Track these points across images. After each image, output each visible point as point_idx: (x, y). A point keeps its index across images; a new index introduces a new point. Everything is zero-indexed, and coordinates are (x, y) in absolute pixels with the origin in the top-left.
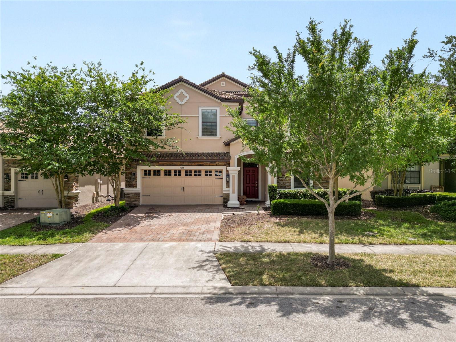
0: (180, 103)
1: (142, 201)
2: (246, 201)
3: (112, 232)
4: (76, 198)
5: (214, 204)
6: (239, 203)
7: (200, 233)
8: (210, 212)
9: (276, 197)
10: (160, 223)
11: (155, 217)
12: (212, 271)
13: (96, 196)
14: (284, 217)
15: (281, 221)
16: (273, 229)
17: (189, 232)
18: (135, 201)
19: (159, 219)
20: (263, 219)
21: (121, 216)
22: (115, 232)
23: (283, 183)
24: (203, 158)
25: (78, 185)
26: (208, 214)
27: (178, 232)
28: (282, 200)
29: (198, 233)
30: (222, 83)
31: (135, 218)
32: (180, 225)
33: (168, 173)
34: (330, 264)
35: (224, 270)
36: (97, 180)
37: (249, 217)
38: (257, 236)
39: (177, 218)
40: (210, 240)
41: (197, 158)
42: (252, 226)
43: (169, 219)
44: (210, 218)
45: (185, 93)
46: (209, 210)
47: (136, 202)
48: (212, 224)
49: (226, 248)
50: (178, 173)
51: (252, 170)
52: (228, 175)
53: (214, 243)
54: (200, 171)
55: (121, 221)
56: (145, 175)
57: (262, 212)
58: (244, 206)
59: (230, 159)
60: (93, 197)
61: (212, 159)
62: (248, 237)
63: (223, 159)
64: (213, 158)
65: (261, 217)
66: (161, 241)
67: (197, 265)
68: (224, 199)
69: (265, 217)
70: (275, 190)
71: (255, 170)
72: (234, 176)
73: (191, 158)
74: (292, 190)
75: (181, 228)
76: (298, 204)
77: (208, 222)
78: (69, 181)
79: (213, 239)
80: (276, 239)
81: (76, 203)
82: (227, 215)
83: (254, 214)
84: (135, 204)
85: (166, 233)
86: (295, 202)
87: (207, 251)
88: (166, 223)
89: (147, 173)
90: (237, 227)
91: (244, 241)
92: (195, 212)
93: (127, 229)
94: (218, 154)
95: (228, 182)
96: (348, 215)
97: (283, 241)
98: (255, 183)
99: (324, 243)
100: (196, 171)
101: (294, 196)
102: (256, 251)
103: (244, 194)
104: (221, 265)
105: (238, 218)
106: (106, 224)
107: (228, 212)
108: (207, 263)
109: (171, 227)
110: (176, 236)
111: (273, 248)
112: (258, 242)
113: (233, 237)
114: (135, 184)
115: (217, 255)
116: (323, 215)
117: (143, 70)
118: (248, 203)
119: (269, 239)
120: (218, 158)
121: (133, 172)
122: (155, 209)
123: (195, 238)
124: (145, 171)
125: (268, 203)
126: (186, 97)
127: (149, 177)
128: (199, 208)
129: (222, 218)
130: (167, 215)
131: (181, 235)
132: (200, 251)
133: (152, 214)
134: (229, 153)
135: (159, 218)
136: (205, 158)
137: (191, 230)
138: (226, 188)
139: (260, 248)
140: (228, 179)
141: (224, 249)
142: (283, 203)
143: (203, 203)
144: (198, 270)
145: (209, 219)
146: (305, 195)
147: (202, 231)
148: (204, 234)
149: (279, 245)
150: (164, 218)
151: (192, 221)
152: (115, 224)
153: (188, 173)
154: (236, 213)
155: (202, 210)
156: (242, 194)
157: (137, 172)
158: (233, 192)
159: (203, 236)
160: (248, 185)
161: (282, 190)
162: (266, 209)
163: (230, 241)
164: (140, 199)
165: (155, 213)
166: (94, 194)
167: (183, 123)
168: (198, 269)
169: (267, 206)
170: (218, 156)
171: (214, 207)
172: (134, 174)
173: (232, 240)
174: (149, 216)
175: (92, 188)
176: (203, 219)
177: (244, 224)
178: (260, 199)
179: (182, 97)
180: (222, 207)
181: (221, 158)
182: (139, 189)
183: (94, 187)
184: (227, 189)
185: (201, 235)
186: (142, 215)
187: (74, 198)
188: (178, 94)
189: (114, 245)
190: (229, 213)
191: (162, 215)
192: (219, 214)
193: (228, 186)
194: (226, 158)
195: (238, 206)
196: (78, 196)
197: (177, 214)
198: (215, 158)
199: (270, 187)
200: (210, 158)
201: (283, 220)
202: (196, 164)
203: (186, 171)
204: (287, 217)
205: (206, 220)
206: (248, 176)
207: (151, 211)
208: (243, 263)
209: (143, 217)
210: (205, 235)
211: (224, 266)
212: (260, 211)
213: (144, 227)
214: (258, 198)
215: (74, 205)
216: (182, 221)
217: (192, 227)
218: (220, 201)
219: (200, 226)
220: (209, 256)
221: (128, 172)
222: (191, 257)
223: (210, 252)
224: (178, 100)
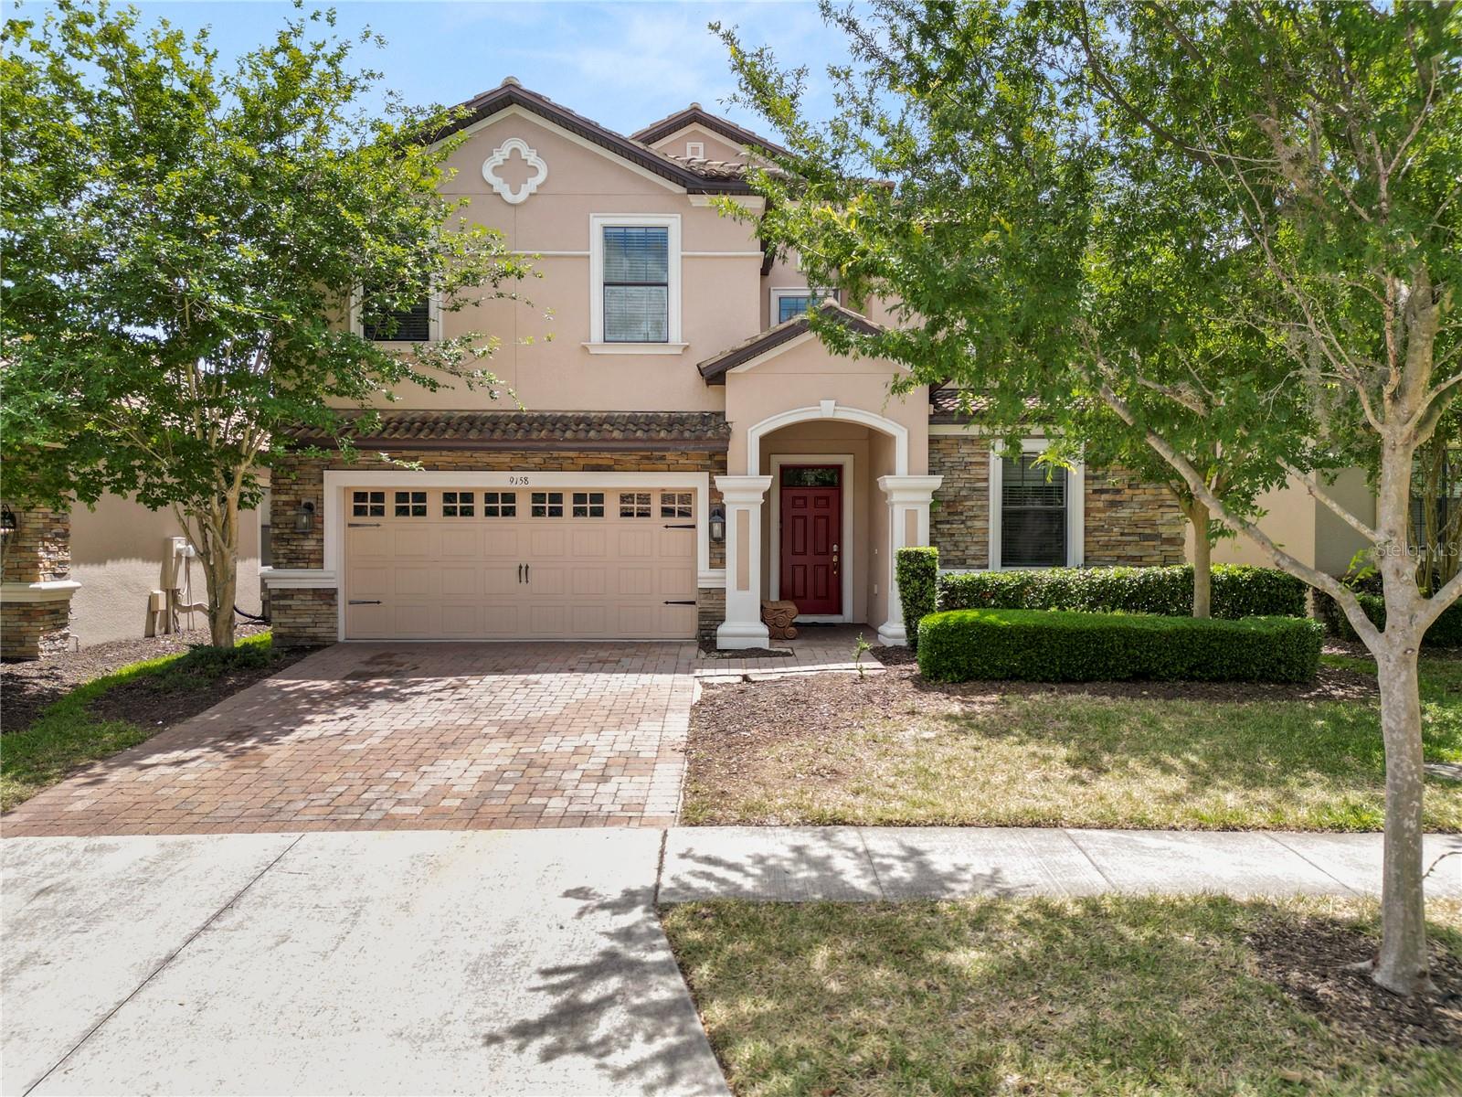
0: (508, 197)
1: (344, 624)
2: (797, 625)
3: (135, 774)
4: (56, 612)
5: (656, 635)
6: (764, 630)
7: (586, 776)
8: (641, 670)
9: (931, 601)
10: (398, 724)
11: (386, 695)
12: (637, 1068)
13: (162, 606)
14: (984, 692)
15: (976, 707)
16: (949, 752)
17: (533, 772)
18: (315, 624)
19: (399, 706)
20: (886, 702)
21: (231, 691)
22: (151, 775)
23: (956, 544)
24: (607, 435)
25: (66, 556)
26: (632, 677)
27: (477, 771)
28: (971, 615)
29: (578, 775)
30: (689, 145)
31: (288, 701)
32: (492, 730)
33: (458, 504)
34: (1399, 988)
35: (719, 1043)
36: (168, 543)
37: (819, 689)
38: (878, 788)
39: (487, 699)
40: (632, 815)
41: (582, 435)
42: (844, 733)
43: (446, 705)
44: (642, 696)
45: (531, 156)
46: (637, 662)
47: (321, 631)
48: (650, 727)
49: (720, 872)
50: (501, 504)
51: (817, 498)
52: (718, 513)
53: (660, 833)
54: (598, 497)
55: (213, 715)
56: (359, 511)
57: (873, 666)
58: (789, 643)
59: (726, 438)
60: (152, 613)
61: (652, 440)
62: (833, 799)
63: (698, 439)
64: (653, 435)
65: (875, 692)
66: (372, 826)
67: (542, 1006)
68: (703, 615)
69: (893, 689)
70: (929, 573)
71: (827, 498)
72: (742, 516)
73: (558, 434)
74: (997, 573)
75: (494, 747)
76: (1050, 631)
77: (625, 716)
78: (17, 537)
79: (650, 811)
80: (981, 804)
81: (56, 635)
82: (716, 681)
83: (840, 677)
84: (314, 638)
85: (412, 777)
86: (1030, 623)
87: (615, 895)
88: (430, 723)
89: (366, 504)
90: (768, 742)
91: (819, 821)
92: (572, 670)
93: (220, 756)
94: (675, 422)
95: (718, 542)
96: (1269, 680)
97: (1026, 820)
98: (828, 552)
99: (1246, 828)
100: (579, 498)
101: (1010, 598)
102: (895, 884)
103: (783, 596)
104: (698, 999)
105: (768, 699)
106: (131, 730)
107: (720, 671)
108: (614, 983)
109: (446, 742)
110: (456, 796)
111: (982, 867)
112: (889, 823)
113: (757, 794)
114: (313, 552)
115: (674, 919)
116: (1161, 680)
117: (331, 21)
118: (805, 631)
119: (949, 808)
120: (675, 434)
121: (304, 501)
122: (396, 659)
123: (556, 805)
124: (360, 496)
125: (893, 629)
126: (535, 170)
127: (376, 519)
128: (591, 655)
129: (697, 697)
130: (439, 685)
131: (487, 787)
132: (567, 894)
133: (372, 682)
134: (722, 414)
135: (402, 699)
136: (616, 434)
137: (540, 761)
138: (712, 566)
139: (910, 865)
140: (717, 527)
141: (709, 877)
142: (974, 624)
143: (611, 634)
144: (548, 1055)
145: (633, 702)
146: (1059, 593)
147: (594, 764)
148: (604, 778)
149: (1013, 843)
150: (424, 699)
151: (554, 712)
152: (178, 728)
153: (546, 505)
154: (754, 674)
155: (605, 662)
156: (775, 596)
157: (320, 499)
158: (743, 584)
159: (602, 788)
160: (799, 560)
161: (959, 575)
162: (886, 655)
163: (743, 822)
164: (335, 615)
165: (389, 675)
166: (152, 600)
167: (520, 276)
168: (548, 1040)
169: (889, 643)
170: (677, 427)
171: (658, 650)
172: (309, 507)
173: (751, 817)
174: (354, 692)
175: (148, 575)
176: (608, 703)
177: (802, 725)
178: (848, 615)
179: (515, 169)
180: (694, 650)
181: (687, 434)
182: (331, 573)
183: (155, 569)
184: (716, 573)
185: (588, 788)
186: (325, 685)
187: (42, 613)
188: (499, 157)
189: (102, 848)
190: (727, 675)
191: (417, 683)
192: (681, 679)
193: (718, 560)
194: (710, 434)
195: (764, 643)
196: (66, 602)
197: (490, 679)
198: (663, 434)
199: (904, 556)
200: (639, 434)
201: (985, 704)
202: (582, 462)
203: (538, 497)
204: (997, 690)
205: (618, 706)
206: (800, 522)
207: (377, 669)
208: (834, 986)
209: (328, 696)
210: (610, 787)
211: (718, 1013)
212: (865, 665)
213: (315, 745)
214: (839, 611)
215: (43, 645)
216: (506, 715)
217: (549, 744)
218: (684, 623)
219: (590, 737)
220: (627, 935)
221: (284, 498)
222: (514, 937)
223: (629, 900)
224: (499, 184)
